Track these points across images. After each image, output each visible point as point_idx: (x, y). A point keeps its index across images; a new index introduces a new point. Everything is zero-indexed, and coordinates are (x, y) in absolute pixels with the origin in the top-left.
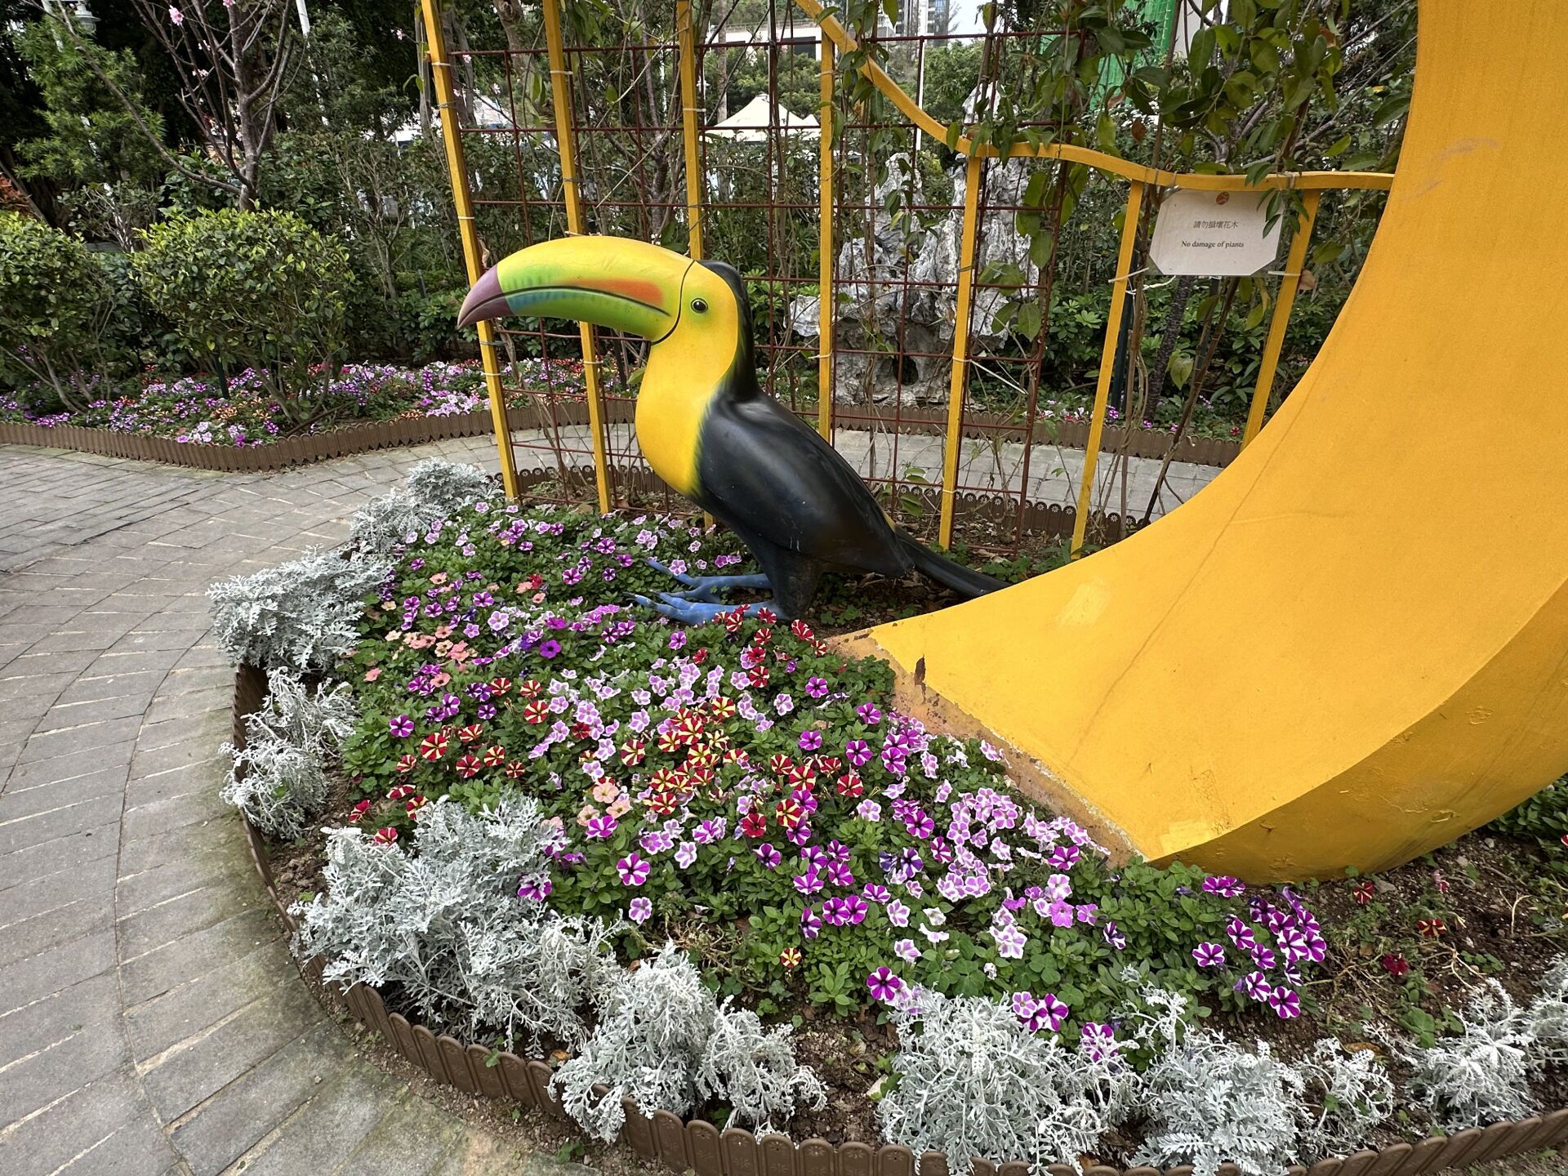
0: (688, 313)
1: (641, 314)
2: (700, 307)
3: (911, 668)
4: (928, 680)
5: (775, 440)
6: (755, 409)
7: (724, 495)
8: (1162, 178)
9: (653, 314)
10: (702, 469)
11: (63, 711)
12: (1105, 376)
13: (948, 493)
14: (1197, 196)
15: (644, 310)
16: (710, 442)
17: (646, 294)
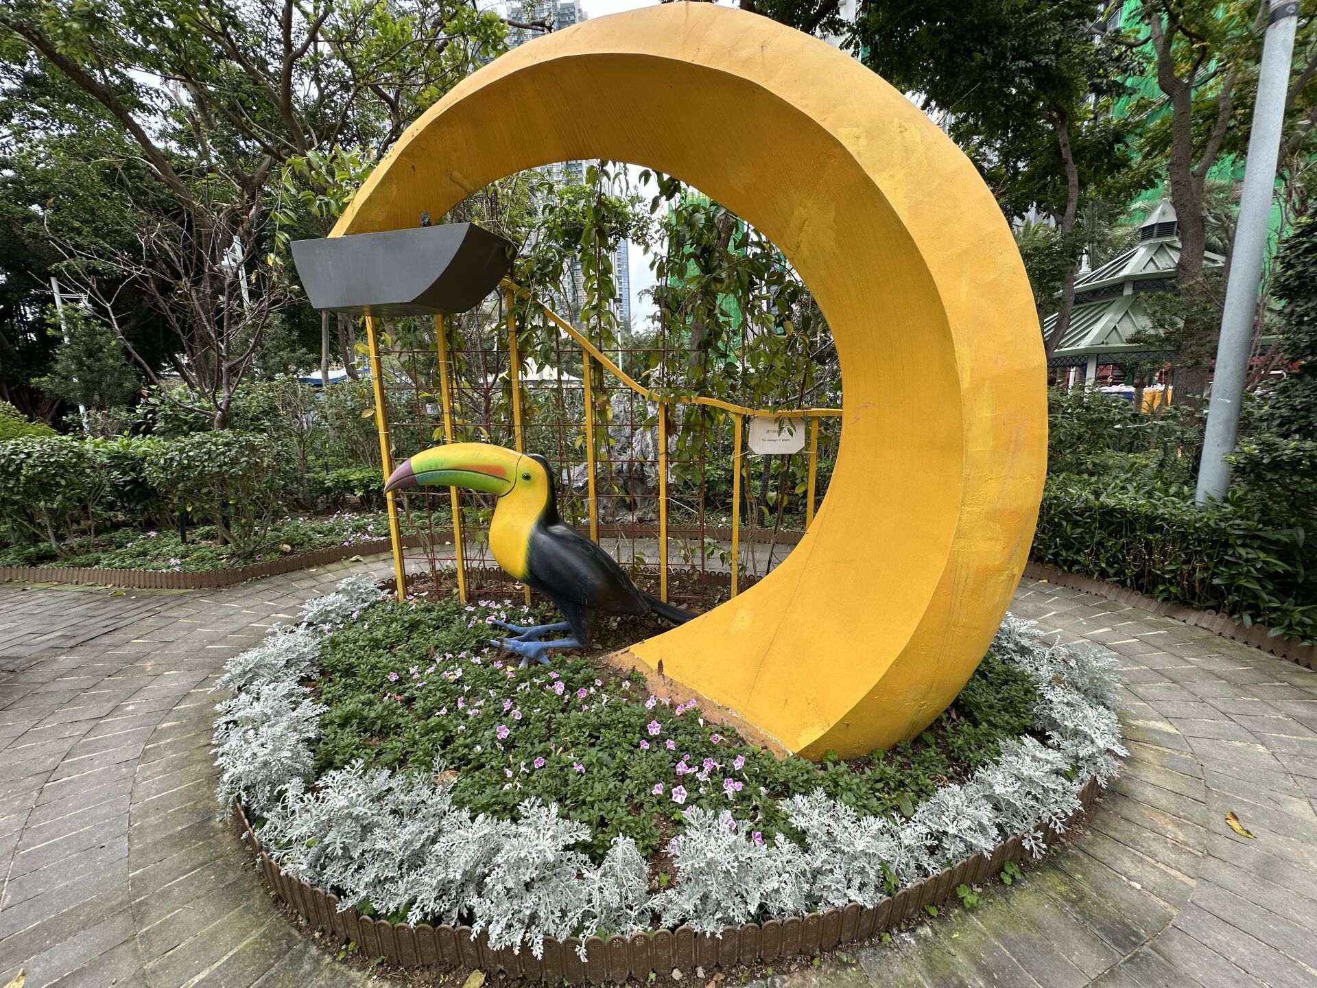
0: (520, 480)
1: (493, 482)
2: (527, 477)
3: (655, 667)
4: (665, 672)
5: (571, 545)
6: (558, 529)
7: (543, 576)
8: (749, 412)
9: (500, 482)
10: (530, 563)
11: (71, 764)
12: (736, 502)
13: (663, 567)
14: (765, 419)
15: (496, 480)
16: (534, 546)
17: (497, 472)
